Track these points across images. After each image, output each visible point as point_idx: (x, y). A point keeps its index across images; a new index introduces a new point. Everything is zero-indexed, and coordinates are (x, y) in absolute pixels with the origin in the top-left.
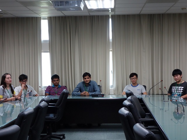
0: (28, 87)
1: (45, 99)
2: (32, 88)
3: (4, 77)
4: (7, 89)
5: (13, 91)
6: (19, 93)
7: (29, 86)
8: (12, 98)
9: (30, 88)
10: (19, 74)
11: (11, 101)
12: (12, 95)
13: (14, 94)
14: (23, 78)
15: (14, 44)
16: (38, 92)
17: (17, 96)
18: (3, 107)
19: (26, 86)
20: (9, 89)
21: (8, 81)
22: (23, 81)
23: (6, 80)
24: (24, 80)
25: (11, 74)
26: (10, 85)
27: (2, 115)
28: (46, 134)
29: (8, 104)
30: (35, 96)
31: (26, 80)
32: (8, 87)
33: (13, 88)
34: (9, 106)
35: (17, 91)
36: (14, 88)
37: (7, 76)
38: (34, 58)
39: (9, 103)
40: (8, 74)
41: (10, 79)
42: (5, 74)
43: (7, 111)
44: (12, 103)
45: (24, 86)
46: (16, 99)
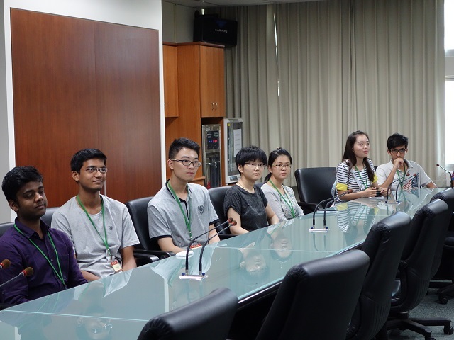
0: (410, 165)
1: (445, 195)
2: (419, 168)
3: (351, 141)
4: (357, 169)
5: (371, 175)
6: (387, 179)
7: (413, 164)
8: (369, 190)
9: (414, 167)
10: (388, 133)
11: (366, 197)
12: (369, 183)
13: (375, 181)
14: (397, 143)
15: (377, 59)
16: (434, 177)
17: (381, 186)
18: (349, 211)
19: (405, 161)
20: (362, 170)
21: (360, 150)
22: (395, 150)
23: (357, 147)
24: (398, 148)
25: (368, 134)
26: (365, 161)
27: (345, 230)
28: (451, 281)
29: (359, 205)
30: (428, 187)
31: (403, 147)
32: (360, 165)
33: (372, 168)
34: (360, 210)
35: (382, 173)
36: (376, 168)
37: (360, 138)
38: (427, 93)
39: (362, 204)
40: (361, 133)
41: (366, 147)
42: (354, 134)
43: (357, 222)
44: (368, 203)
45: (400, 163)
46: (379, 194)
